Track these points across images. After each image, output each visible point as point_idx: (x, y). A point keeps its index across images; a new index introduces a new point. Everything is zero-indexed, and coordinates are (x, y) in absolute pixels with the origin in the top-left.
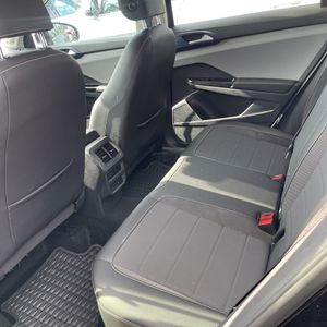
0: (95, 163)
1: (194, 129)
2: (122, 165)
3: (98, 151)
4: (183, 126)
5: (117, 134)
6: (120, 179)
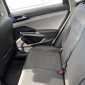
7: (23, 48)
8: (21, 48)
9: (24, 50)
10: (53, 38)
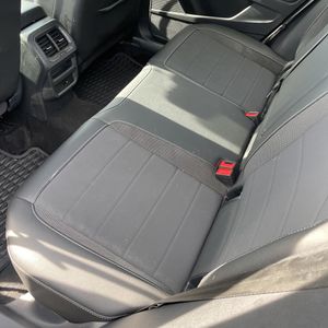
0: (35, 54)
1: (172, 21)
2: (73, 60)
3: (41, 39)
4: (160, 14)
5: (70, 17)
6: (69, 78)
7: (166, 18)
8: (160, 18)
9: (168, 28)
10: (278, 16)
